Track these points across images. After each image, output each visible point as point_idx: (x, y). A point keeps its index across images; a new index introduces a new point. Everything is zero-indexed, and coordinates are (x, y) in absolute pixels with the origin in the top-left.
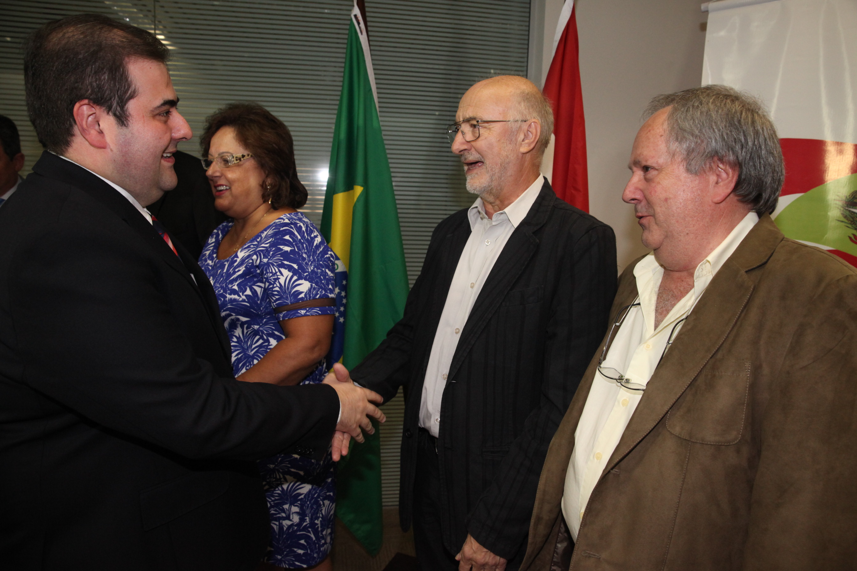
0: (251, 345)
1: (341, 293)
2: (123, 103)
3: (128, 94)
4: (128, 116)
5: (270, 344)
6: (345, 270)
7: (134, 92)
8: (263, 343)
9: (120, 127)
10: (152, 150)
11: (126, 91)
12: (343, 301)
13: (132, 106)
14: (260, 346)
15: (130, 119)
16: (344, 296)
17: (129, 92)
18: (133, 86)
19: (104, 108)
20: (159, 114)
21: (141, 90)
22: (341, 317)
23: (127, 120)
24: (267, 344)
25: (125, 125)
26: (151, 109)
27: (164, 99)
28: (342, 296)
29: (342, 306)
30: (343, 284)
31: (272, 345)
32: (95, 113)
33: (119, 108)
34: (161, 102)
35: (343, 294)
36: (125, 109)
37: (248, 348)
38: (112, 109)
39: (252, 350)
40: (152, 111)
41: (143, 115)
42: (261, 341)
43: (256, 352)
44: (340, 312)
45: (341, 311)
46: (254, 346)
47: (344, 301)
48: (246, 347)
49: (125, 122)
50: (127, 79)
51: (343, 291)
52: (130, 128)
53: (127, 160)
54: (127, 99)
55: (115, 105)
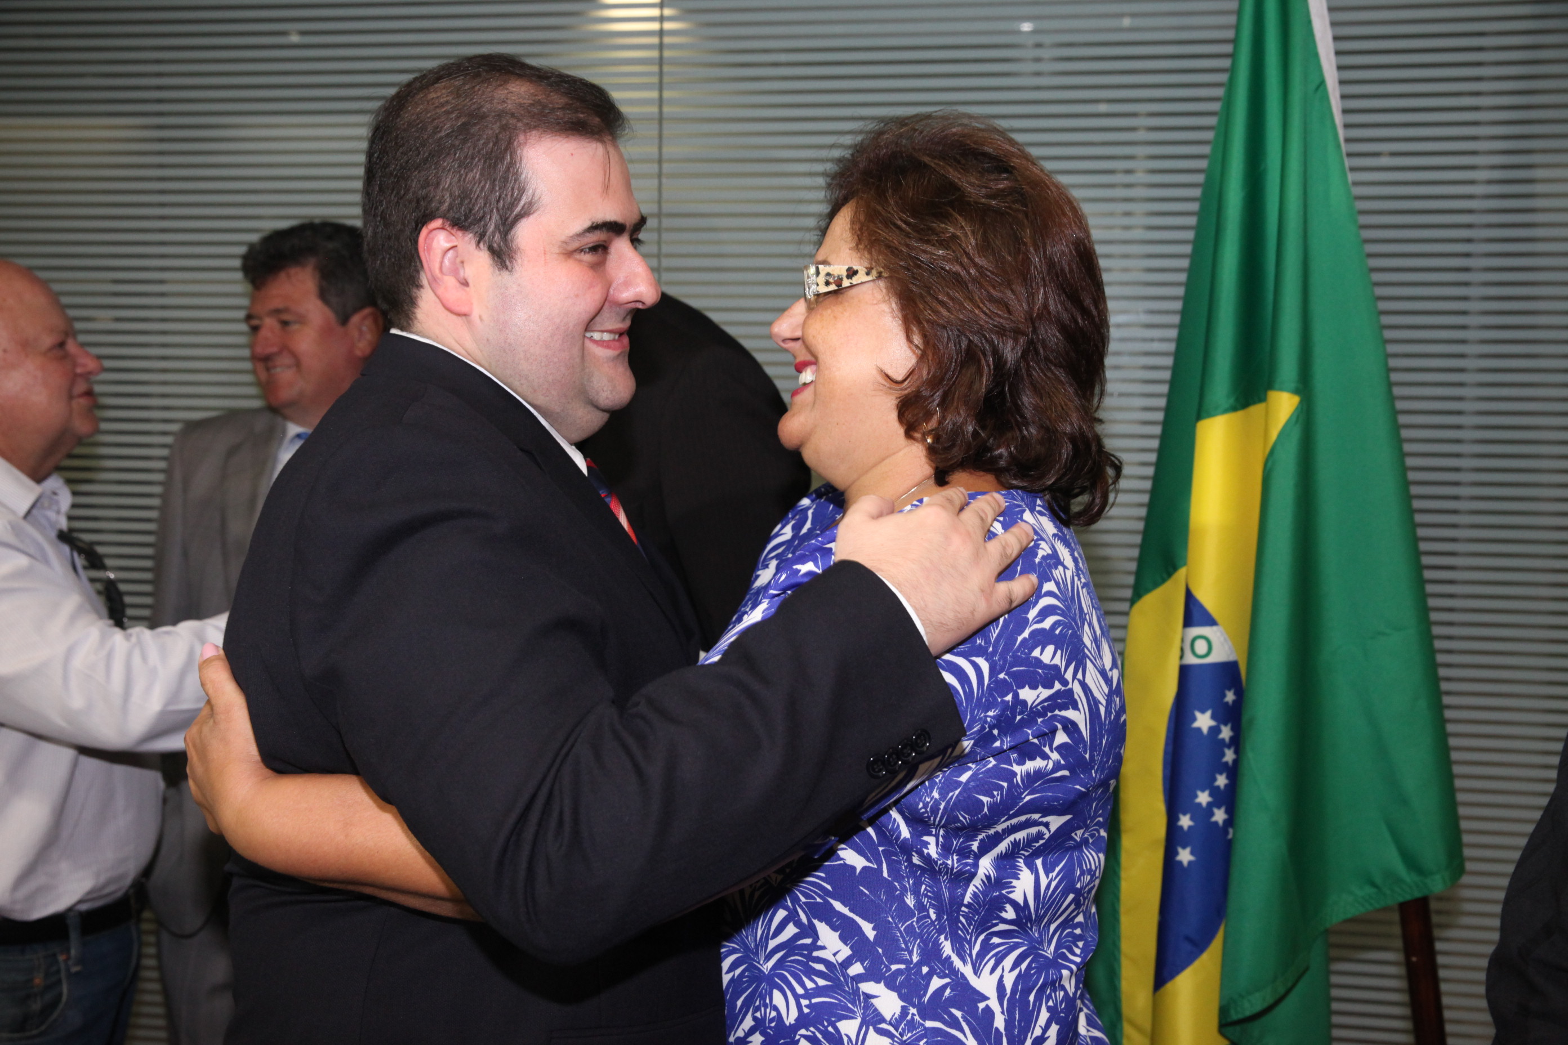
0: (766, 938)
1: (1219, 731)
2: (507, 225)
3: (519, 208)
4: (515, 252)
5: (819, 943)
6: (1232, 658)
7: (531, 203)
8: (796, 937)
9: (497, 272)
10: (558, 321)
11: (515, 200)
12: (1223, 755)
13: (525, 233)
14: (789, 946)
15: (518, 257)
16: (1227, 740)
17: (522, 203)
18: (531, 191)
19: (471, 235)
20: (581, 250)
21: (546, 199)
22: (1219, 807)
23: (511, 258)
24: (808, 941)
25: (507, 268)
26: (563, 238)
27: (593, 220)
28: (1223, 740)
29: (1221, 774)
30: (1227, 703)
31: (823, 948)
32: (456, 246)
33: (497, 237)
34: (587, 224)
35: (1226, 733)
36: (509, 237)
37: (757, 946)
38: (486, 238)
39: (768, 958)
40: (565, 242)
41: (545, 251)
42: (791, 930)
43: (779, 964)
44: (1214, 792)
45: (1218, 787)
46: (772, 944)
47: (1229, 756)
48: (753, 945)
49: (508, 263)
50: (517, 175)
51: (1226, 725)
52: (516, 275)
53: (508, 341)
54: (517, 216)
55: (491, 228)
